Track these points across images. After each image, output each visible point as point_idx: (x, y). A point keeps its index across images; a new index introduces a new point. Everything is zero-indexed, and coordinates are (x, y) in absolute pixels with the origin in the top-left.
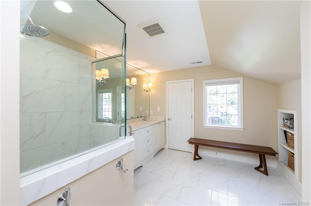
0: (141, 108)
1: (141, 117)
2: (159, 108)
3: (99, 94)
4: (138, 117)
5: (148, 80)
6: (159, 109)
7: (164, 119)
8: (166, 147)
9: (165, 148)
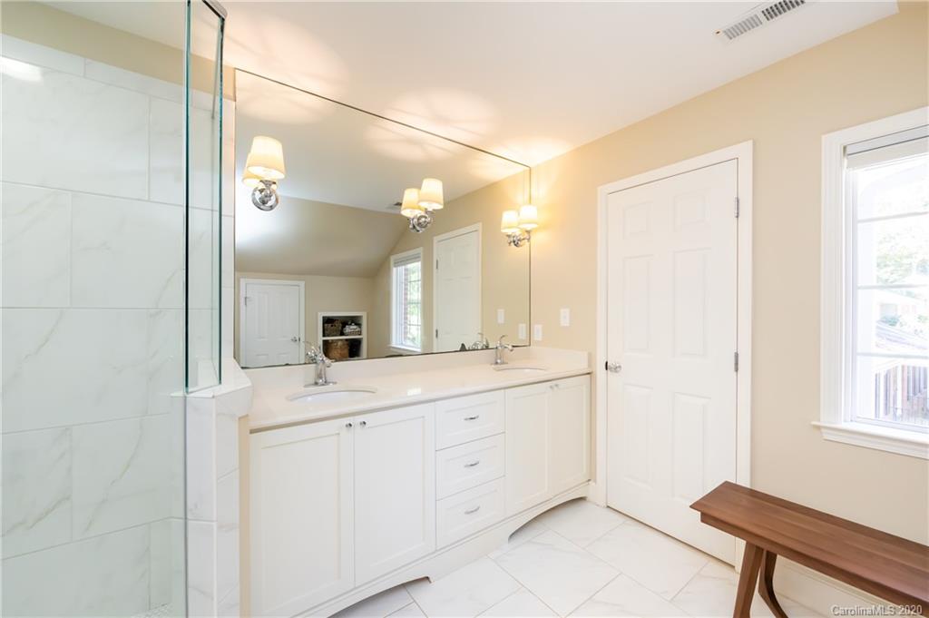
0: (501, 313)
1: (487, 348)
2: (567, 311)
3: (394, 269)
4: (463, 349)
5: (527, 197)
6: (565, 317)
7: (586, 366)
8: (595, 492)
9: (590, 497)
